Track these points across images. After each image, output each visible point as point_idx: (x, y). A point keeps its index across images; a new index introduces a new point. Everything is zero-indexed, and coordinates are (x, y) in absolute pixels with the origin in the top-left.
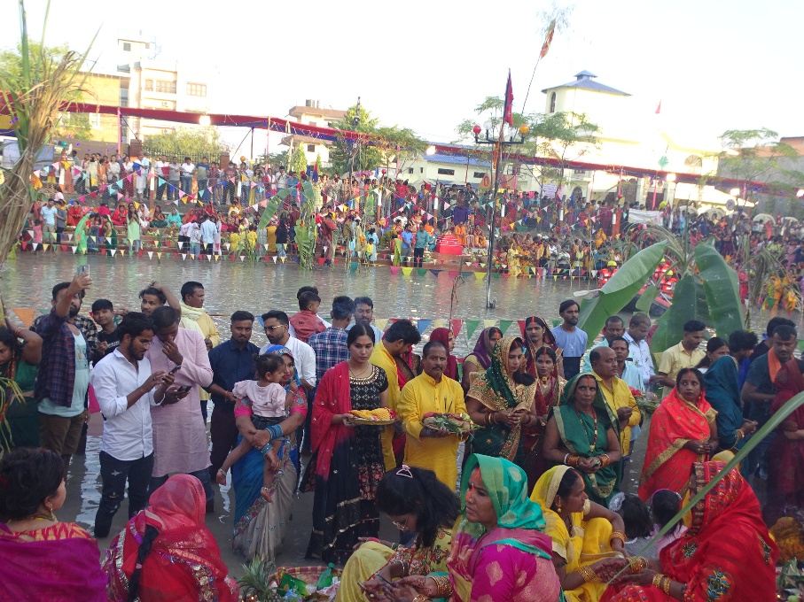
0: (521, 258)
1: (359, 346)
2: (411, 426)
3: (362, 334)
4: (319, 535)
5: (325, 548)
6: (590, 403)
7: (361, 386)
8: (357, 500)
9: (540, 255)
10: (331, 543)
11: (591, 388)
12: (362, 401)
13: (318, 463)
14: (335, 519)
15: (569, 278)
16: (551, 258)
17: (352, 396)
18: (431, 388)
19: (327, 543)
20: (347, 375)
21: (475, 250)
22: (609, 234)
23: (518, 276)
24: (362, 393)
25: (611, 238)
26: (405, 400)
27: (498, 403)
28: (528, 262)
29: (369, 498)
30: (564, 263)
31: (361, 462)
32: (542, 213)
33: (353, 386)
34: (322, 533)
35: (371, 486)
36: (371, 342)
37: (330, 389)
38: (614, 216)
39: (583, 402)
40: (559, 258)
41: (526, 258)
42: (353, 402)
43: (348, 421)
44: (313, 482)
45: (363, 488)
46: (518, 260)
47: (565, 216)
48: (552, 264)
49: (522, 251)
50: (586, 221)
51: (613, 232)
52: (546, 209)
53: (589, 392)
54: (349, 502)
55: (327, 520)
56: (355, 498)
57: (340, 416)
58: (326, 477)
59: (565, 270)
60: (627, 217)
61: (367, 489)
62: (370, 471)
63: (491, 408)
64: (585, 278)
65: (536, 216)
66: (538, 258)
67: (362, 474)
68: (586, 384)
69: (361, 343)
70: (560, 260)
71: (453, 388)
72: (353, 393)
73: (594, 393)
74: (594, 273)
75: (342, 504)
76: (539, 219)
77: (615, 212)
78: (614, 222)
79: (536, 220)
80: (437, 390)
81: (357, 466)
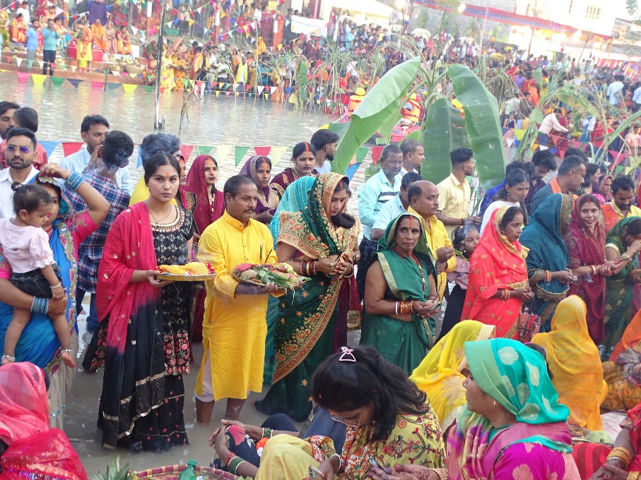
0: (175, 69)
1: (161, 179)
2: (221, 282)
3: (163, 163)
4: (113, 422)
5: (121, 436)
6: (412, 247)
7: (166, 234)
8: (161, 375)
9: (197, 65)
10: (127, 430)
11: (414, 231)
12: (168, 253)
13: (109, 331)
14: (134, 402)
15: (233, 94)
16: (211, 70)
17: (156, 247)
18: (239, 234)
19: (122, 430)
20: (147, 220)
21: (118, 57)
22: (269, 43)
23: (172, 90)
24: (167, 243)
25: (272, 48)
26: (209, 249)
27: (318, 251)
28: (184, 74)
29: (175, 374)
30: (225, 76)
31: (166, 330)
32: (194, 15)
33: (156, 234)
34: (116, 419)
35: (177, 358)
36: (176, 174)
37: (126, 239)
38: (276, 23)
39: (404, 247)
40: (219, 70)
41: (182, 69)
42: (158, 254)
43: (155, 278)
44: (102, 355)
45: (167, 361)
46: (172, 70)
47: (223, 20)
48: (212, 77)
49: (176, 60)
50: (246, 28)
51: (275, 42)
52: (199, 10)
53: (411, 235)
54: (152, 379)
55: (123, 402)
56: (159, 373)
57: (143, 272)
58: (122, 350)
59: (228, 85)
60: (290, 25)
61: (173, 362)
62: (176, 340)
63: (310, 256)
64: (250, 94)
65: (188, 19)
66: (196, 70)
67: (166, 343)
68: (408, 226)
69: (164, 174)
70: (219, 73)
71: (262, 232)
72: (157, 243)
73: (417, 235)
74: (260, 89)
75: (143, 382)
76: (191, 22)
77: (277, 19)
78: (276, 30)
79: (187, 22)
80: (245, 235)
81: (162, 335)
